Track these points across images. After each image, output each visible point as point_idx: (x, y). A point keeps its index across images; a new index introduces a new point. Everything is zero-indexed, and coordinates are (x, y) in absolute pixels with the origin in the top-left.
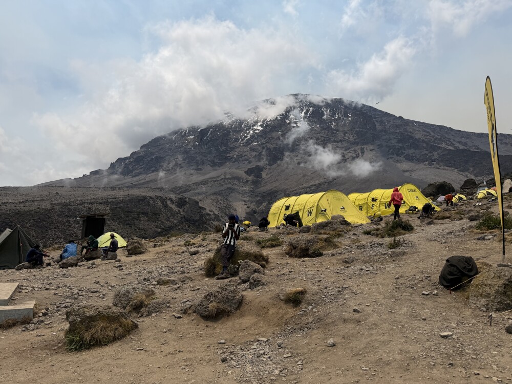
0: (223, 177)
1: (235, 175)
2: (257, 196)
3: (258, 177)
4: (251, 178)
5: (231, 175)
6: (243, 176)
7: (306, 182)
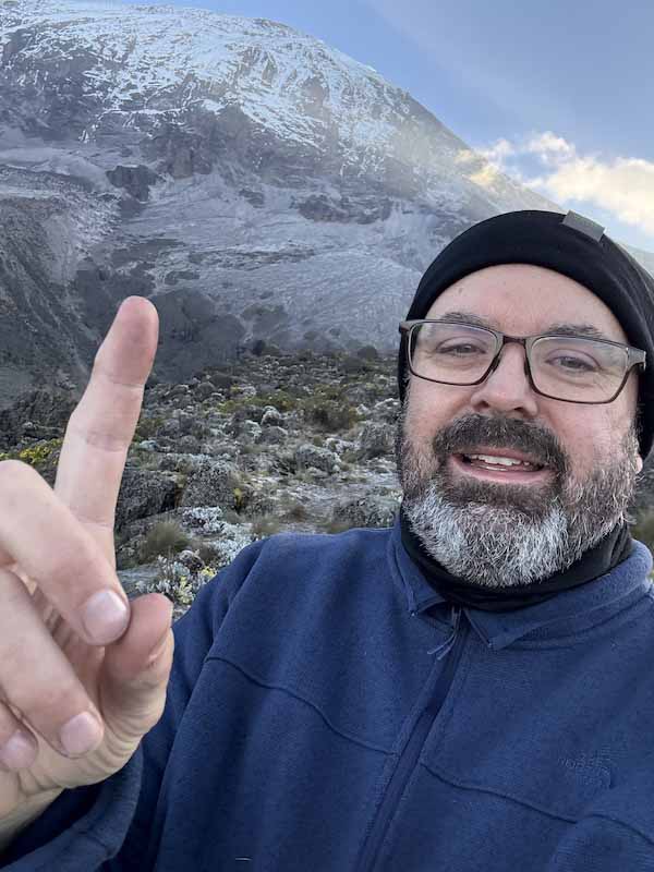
0: (46, 168)
1: (79, 174)
2: (120, 239)
3: (137, 196)
4: (118, 192)
5: (69, 170)
6: (100, 183)
7: (248, 242)
